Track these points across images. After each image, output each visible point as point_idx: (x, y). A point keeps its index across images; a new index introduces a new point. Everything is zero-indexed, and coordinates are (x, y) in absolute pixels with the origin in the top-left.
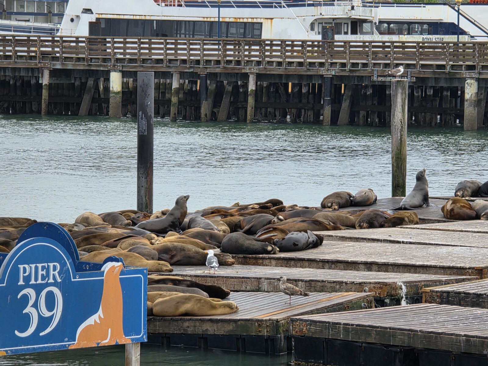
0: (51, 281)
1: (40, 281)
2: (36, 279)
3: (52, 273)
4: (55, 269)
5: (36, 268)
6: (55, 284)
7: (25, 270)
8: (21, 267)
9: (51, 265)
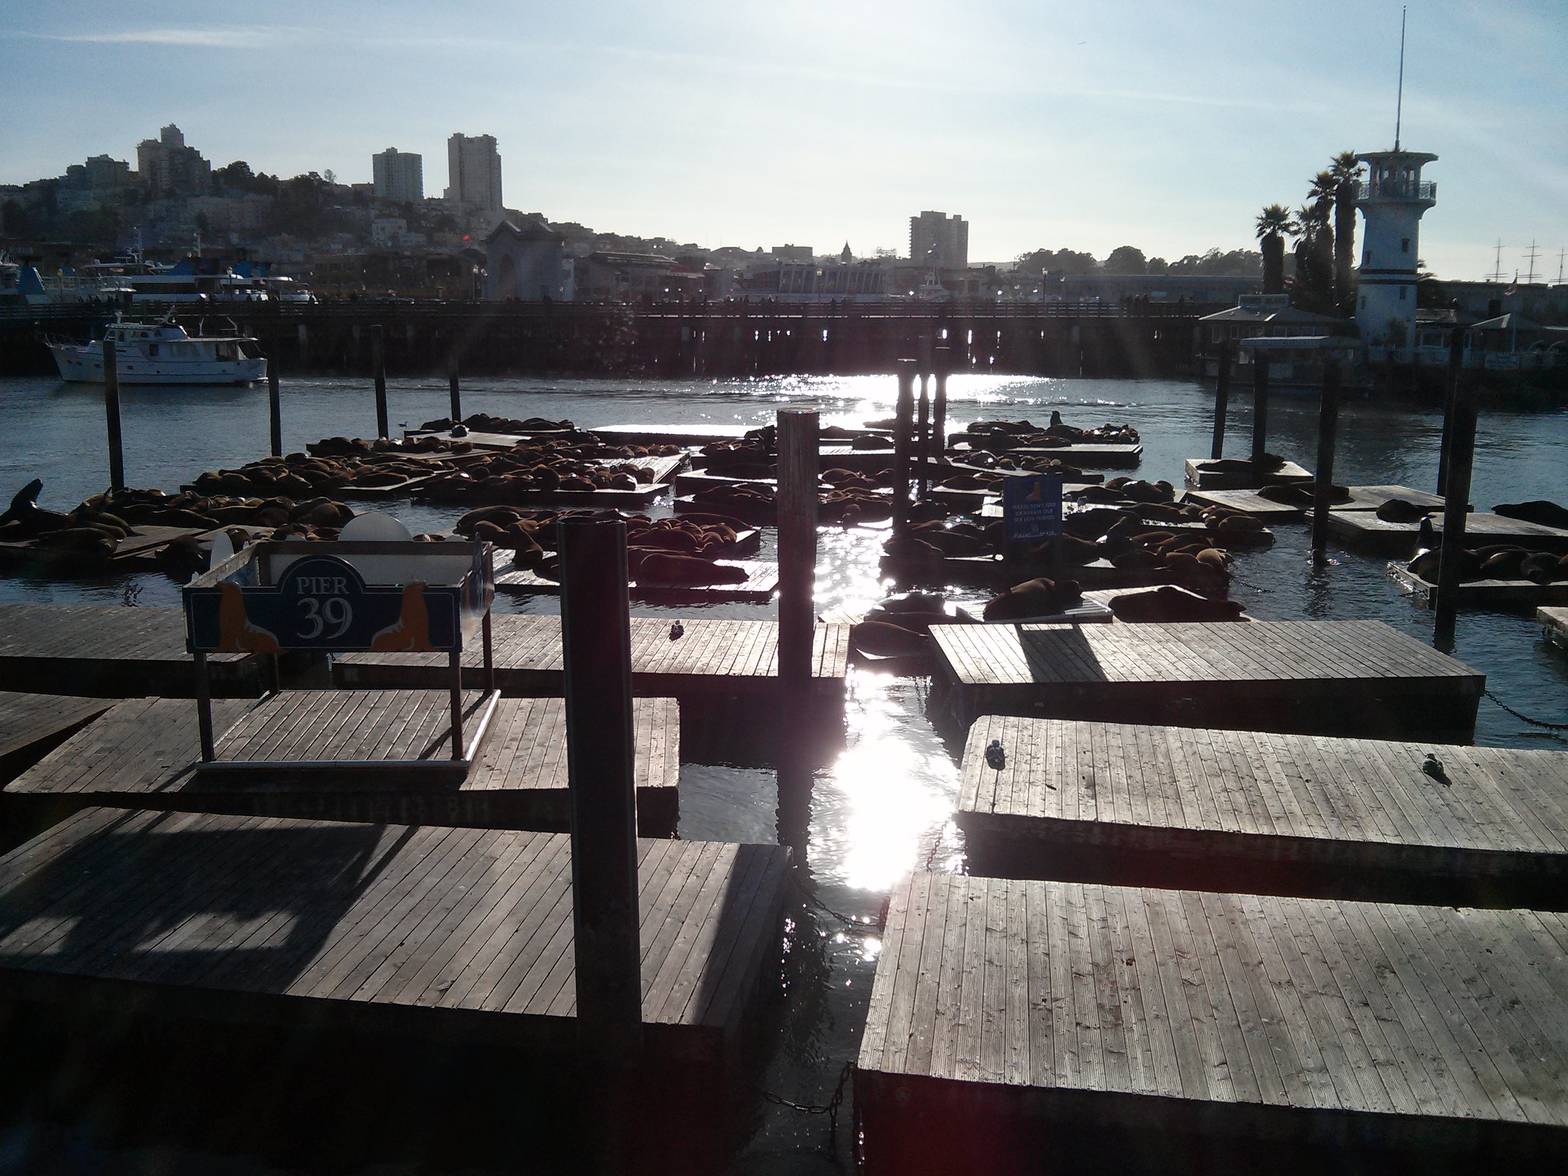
0: (336, 592)
1: (323, 592)
2: (318, 590)
3: (337, 586)
4: (340, 582)
5: (318, 581)
6: (342, 595)
7: (304, 582)
8: (300, 579)
9: (336, 579)
